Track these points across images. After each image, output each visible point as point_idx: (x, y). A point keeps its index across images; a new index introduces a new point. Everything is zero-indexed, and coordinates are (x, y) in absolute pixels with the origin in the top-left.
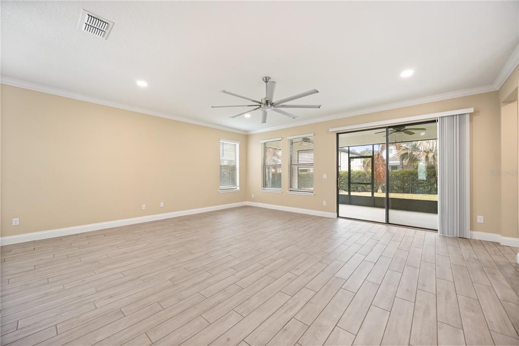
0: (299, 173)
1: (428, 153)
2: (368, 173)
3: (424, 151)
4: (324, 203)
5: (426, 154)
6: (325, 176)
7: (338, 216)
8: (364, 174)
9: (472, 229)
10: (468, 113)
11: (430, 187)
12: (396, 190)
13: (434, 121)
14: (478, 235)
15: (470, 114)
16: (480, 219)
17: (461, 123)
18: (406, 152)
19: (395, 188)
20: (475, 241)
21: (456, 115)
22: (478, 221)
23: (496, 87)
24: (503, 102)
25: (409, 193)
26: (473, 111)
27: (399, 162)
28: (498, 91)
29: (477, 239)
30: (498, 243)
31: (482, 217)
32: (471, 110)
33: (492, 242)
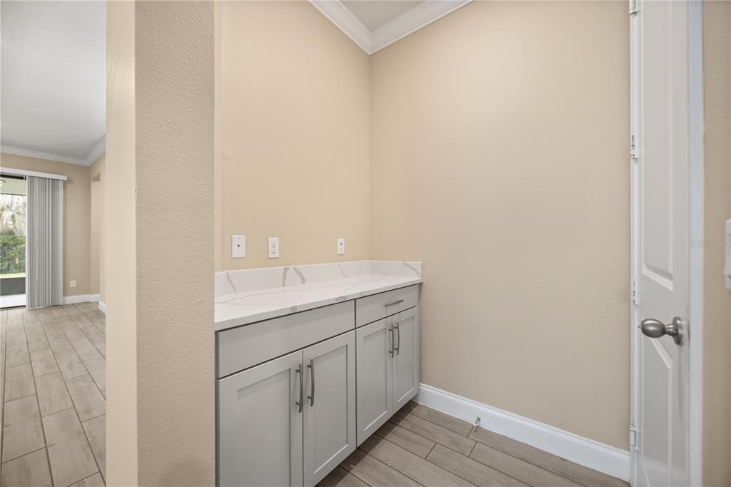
9: (65, 295)
10: (61, 180)
14: (70, 299)
15: (64, 181)
16: (73, 284)
17: (54, 189)
20: (68, 305)
21: (49, 179)
22: (71, 286)
26: (66, 179)
28: (89, 167)
29: (70, 303)
30: (88, 302)
31: (75, 282)
32: (65, 178)
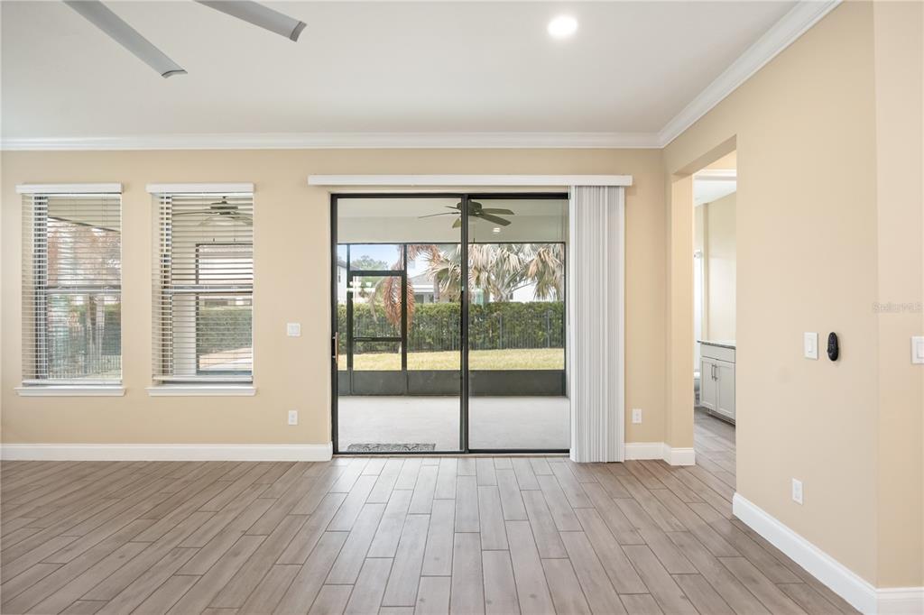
0: (202, 308)
1: (480, 271)
2: (376, 311)
3: (475, 268)
4: (293, 417)
5: (477, 274)
6: (293, 329)
7: (336, 451)
8: (369, 311)
9: (627, 439)
10: (622, 186)
11: (483, 336)
12: (429, 343)
13: (565, 196)
15: (626, 188)
16: (637, 416)
17: (612, 208)
18: (444, 267)
19: (428, 340)
21: (604, 187)
22: (635, 421)
23: (662, 140)
24: (676, 174)
25: (451, 350)
26: (631, 184)
27: (432, 286)
28: (662, 150)
29: (632, 459)
31: (639, 411)
32: (627, 180)
33: (655, 460)
